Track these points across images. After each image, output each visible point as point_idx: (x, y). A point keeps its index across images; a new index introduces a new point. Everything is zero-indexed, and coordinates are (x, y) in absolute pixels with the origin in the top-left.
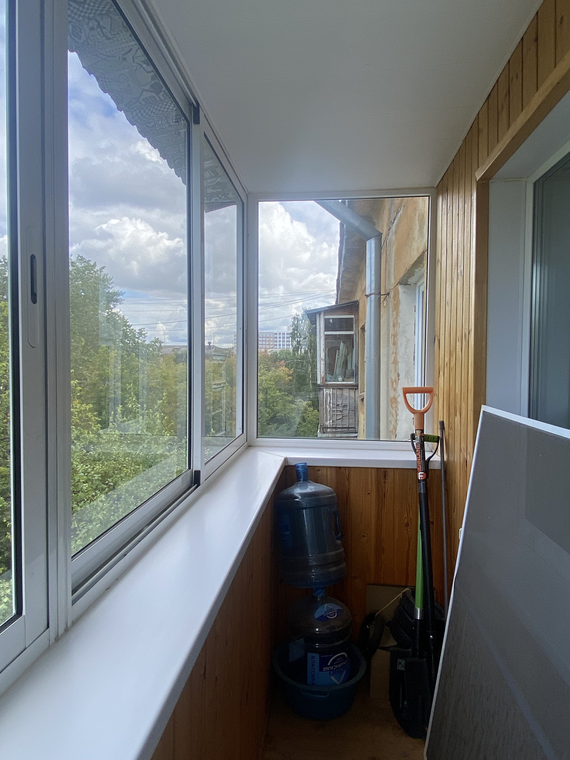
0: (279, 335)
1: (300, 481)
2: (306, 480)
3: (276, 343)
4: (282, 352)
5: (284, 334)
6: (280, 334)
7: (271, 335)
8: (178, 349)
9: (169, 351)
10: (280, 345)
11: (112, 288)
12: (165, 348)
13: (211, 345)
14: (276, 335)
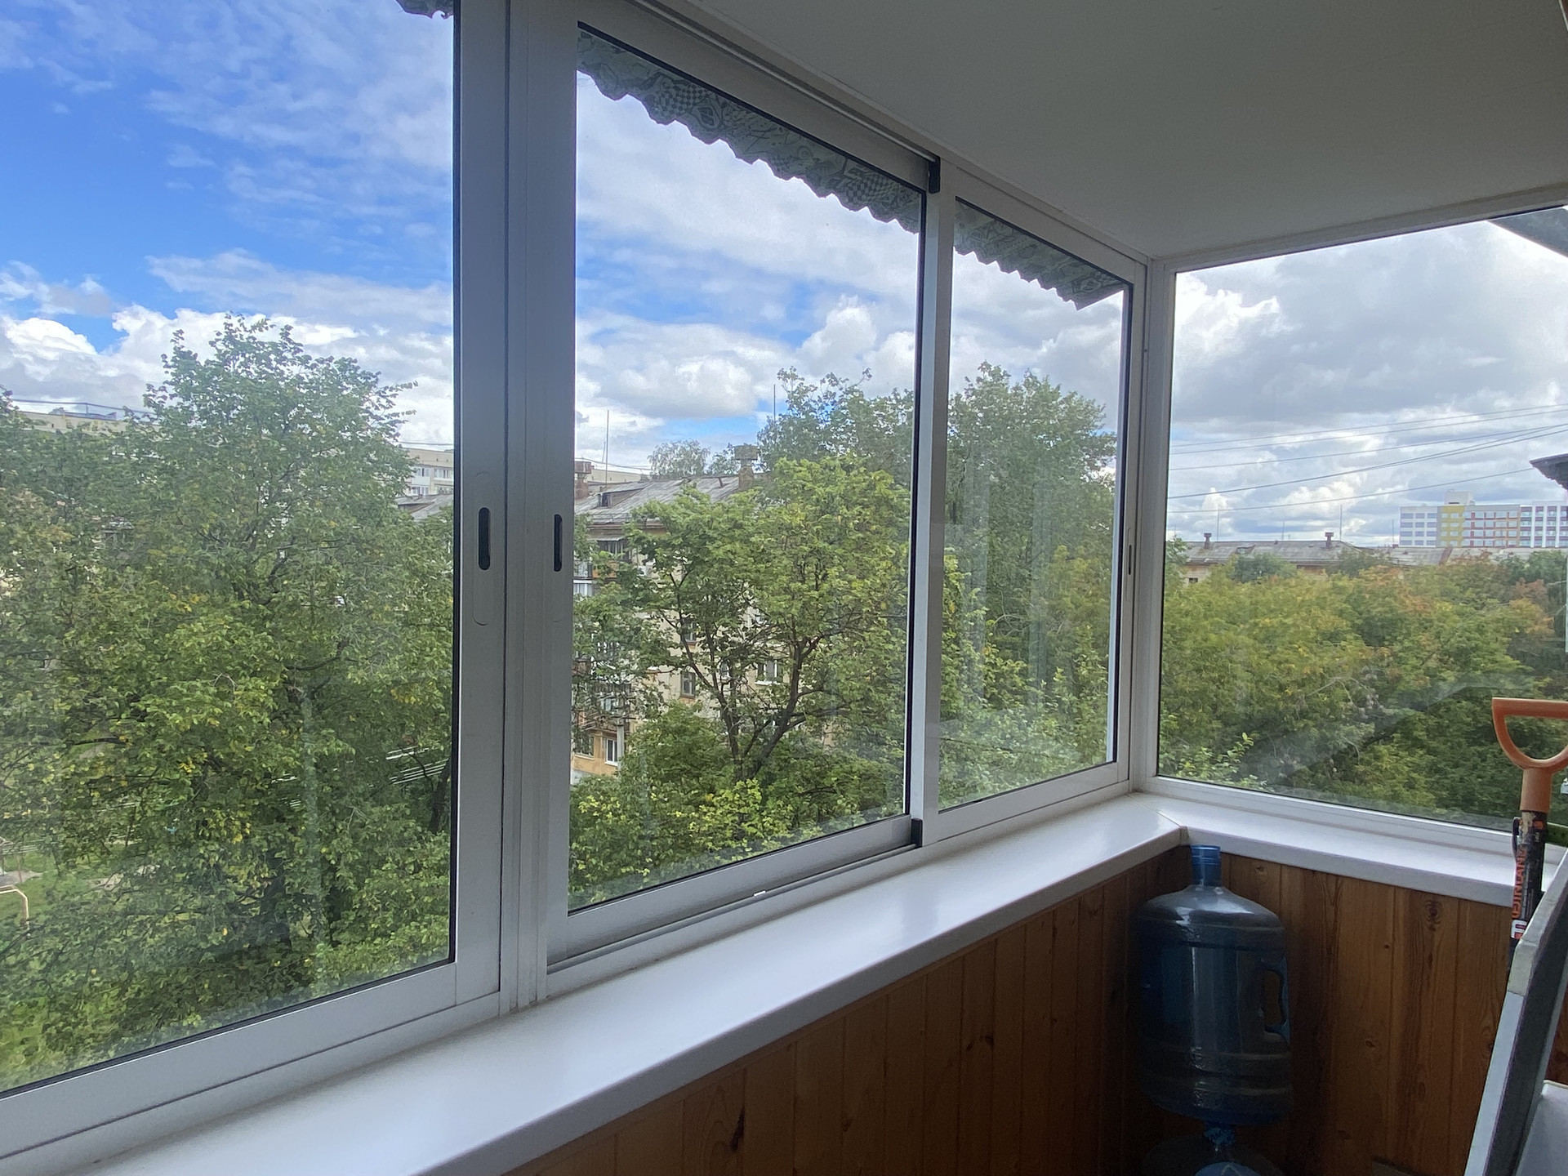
0: (1537, 511)
1: (1199, 883)
2: (1211, 884)
3: (1525, 534)
4: (1535, 559)
5: (1552, 509)
6: (1540, 509)
7: (1511, 513)
8: (1249, 550)
9: (1224, 554)
10: (1539, 539)
11: (1101, 427)
12: (1217, 547)
13: (1332, 539)
14: (1527, 513)
